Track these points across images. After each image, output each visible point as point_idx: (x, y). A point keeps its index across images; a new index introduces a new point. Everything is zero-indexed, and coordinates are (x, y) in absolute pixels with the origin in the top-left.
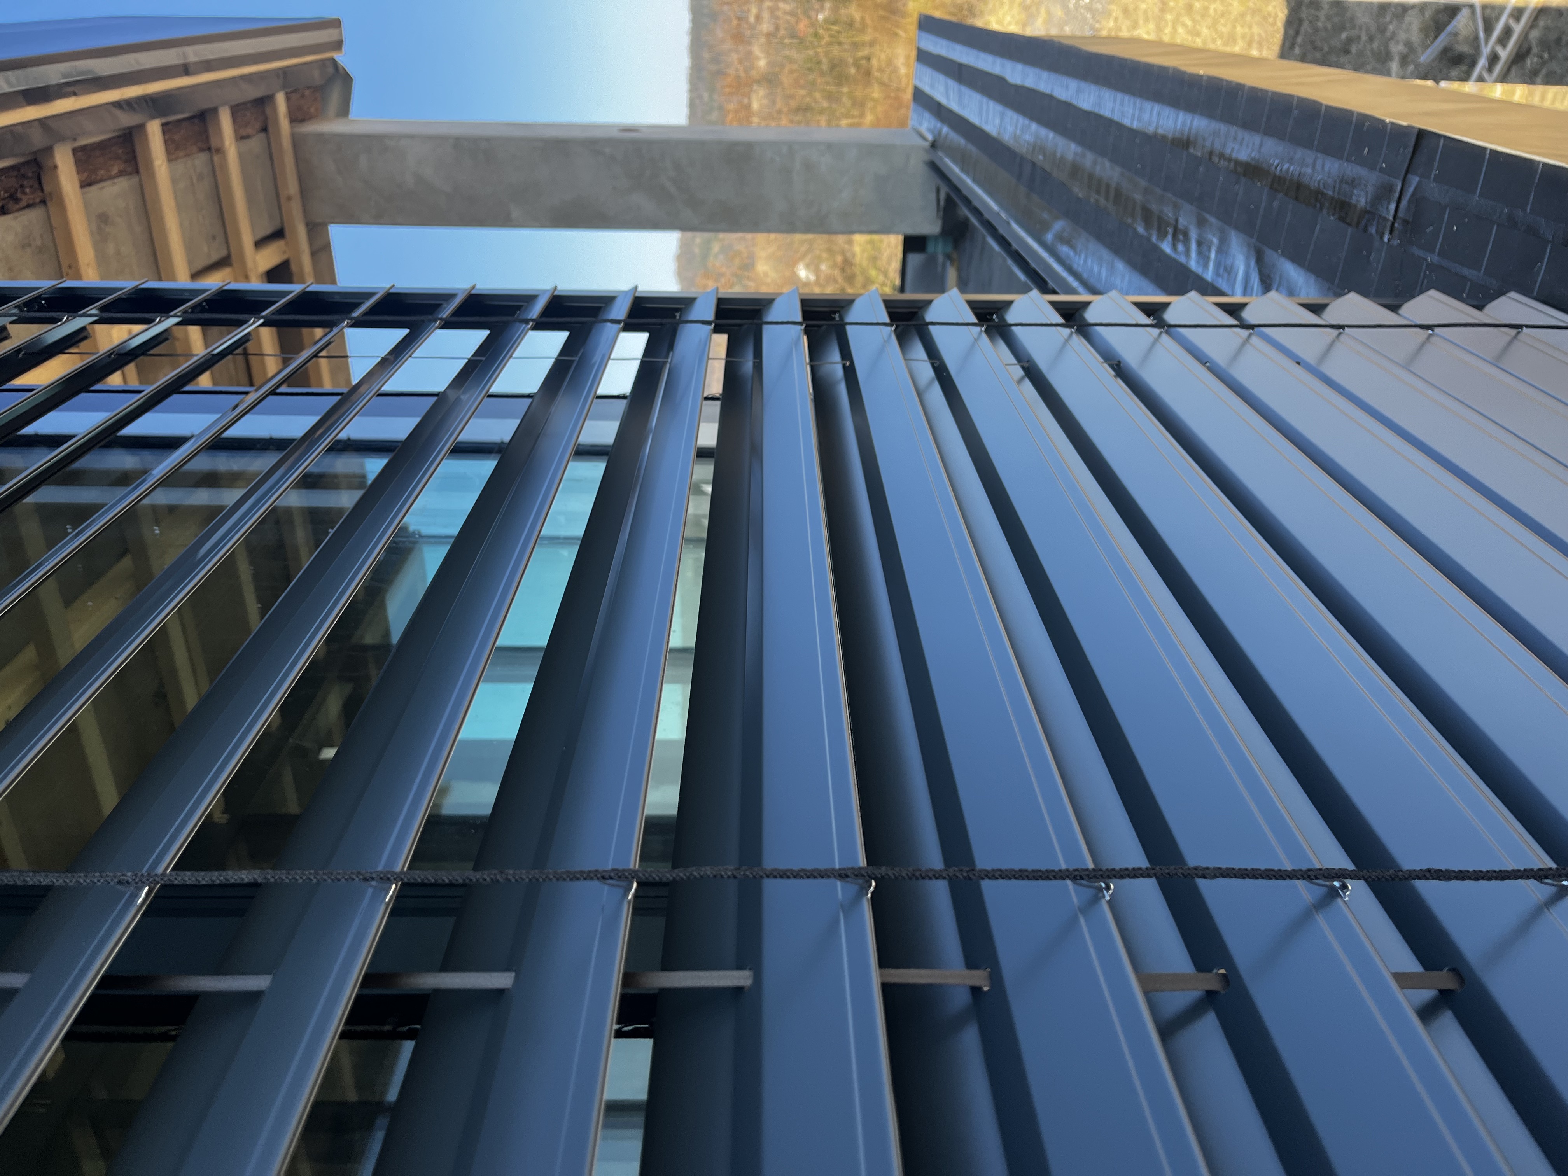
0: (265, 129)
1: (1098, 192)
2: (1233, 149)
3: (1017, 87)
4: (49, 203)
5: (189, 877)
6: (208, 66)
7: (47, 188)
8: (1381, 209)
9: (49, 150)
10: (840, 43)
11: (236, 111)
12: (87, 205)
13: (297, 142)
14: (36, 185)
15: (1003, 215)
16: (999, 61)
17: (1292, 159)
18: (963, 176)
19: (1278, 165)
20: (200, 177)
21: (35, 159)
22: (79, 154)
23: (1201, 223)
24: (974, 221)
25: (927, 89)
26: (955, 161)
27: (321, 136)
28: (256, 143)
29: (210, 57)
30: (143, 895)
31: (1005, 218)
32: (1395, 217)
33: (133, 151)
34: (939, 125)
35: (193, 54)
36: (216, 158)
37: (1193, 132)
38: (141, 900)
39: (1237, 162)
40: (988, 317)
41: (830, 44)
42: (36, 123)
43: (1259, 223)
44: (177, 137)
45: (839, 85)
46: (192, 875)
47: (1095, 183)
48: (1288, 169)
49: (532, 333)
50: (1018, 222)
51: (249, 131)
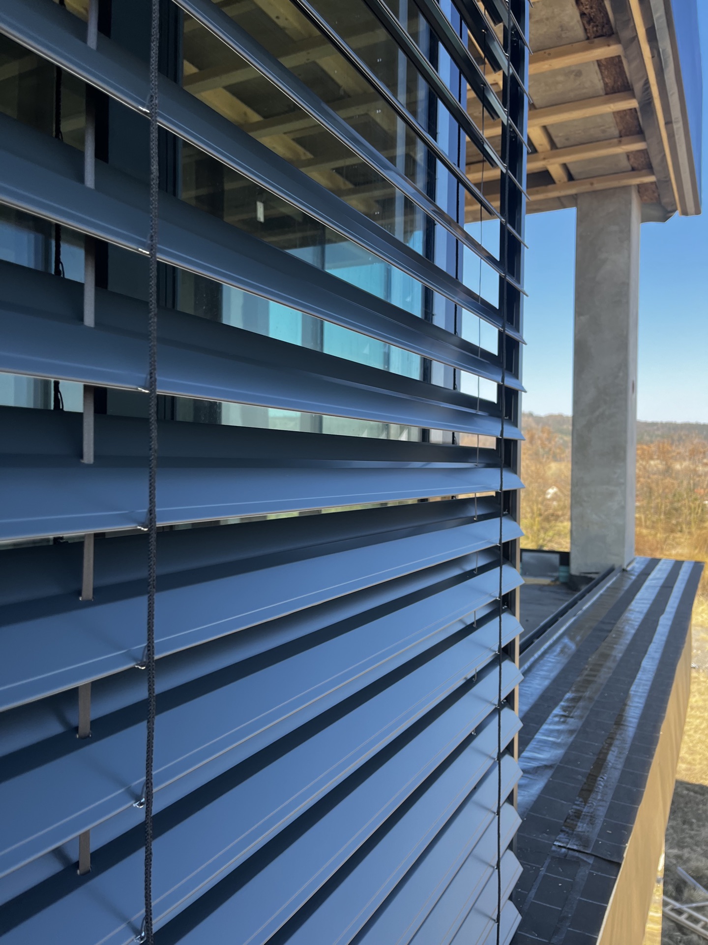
0: (633, 169)
1: (591, 670)
2: (614, 752)
3: (657, 622)
4: (587, 41)
5: (154, 135)
6: (671, 136)
7: (596, 40)
8: (574, 840)
9: (619, 41)
10: (690, 514)
11: (644, 152)
12: (587, 64)
13: (626, 188)
14: (598, 34)
15: (580, 612)
16: (674, 610)
17: (607, 787)
18: (604, 589)
19: (603, 779)
20: (604, 131)
21: (613, 33)
22: (617, 60)
23: (571, 732)
24: (577, 594)
25: (658, 567)
26: (614, 583)
27: (629, 203)
28: (625, 164)
29: (676, 137)
30: (144, 110)
31: (578, 614)
32: (569, 849)
33: (619, 92)
34: (636, 574)
35: (678, 126)
36: (616, 140)
37: (626, 728)
38: (142, 108)
39: (607, 754)
40: (506, 603)
41: (690, 508)
42: (635, 34)
43: (570, 767)
44: (628, 117)
45: (665, 514)
46: (156, 137)
47: (597, 668)
48: (601, 785)
49: (497, 330)
50: (575, 621)
51: (632, 160)
